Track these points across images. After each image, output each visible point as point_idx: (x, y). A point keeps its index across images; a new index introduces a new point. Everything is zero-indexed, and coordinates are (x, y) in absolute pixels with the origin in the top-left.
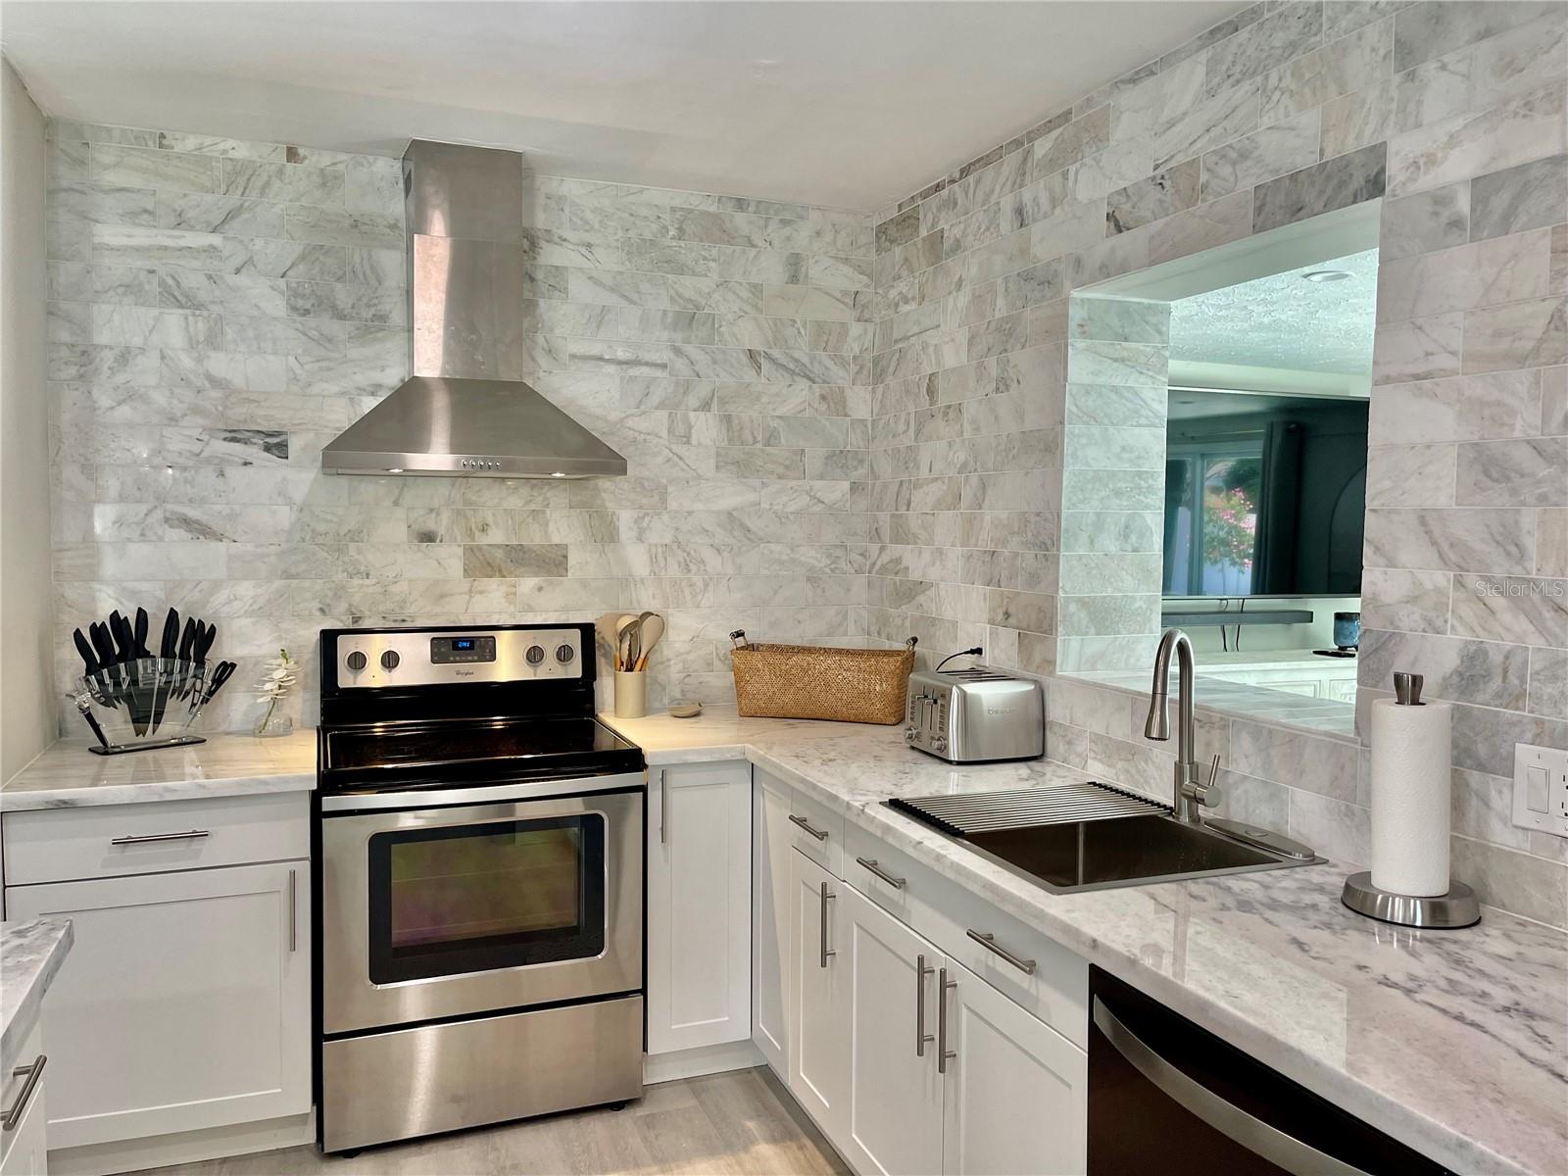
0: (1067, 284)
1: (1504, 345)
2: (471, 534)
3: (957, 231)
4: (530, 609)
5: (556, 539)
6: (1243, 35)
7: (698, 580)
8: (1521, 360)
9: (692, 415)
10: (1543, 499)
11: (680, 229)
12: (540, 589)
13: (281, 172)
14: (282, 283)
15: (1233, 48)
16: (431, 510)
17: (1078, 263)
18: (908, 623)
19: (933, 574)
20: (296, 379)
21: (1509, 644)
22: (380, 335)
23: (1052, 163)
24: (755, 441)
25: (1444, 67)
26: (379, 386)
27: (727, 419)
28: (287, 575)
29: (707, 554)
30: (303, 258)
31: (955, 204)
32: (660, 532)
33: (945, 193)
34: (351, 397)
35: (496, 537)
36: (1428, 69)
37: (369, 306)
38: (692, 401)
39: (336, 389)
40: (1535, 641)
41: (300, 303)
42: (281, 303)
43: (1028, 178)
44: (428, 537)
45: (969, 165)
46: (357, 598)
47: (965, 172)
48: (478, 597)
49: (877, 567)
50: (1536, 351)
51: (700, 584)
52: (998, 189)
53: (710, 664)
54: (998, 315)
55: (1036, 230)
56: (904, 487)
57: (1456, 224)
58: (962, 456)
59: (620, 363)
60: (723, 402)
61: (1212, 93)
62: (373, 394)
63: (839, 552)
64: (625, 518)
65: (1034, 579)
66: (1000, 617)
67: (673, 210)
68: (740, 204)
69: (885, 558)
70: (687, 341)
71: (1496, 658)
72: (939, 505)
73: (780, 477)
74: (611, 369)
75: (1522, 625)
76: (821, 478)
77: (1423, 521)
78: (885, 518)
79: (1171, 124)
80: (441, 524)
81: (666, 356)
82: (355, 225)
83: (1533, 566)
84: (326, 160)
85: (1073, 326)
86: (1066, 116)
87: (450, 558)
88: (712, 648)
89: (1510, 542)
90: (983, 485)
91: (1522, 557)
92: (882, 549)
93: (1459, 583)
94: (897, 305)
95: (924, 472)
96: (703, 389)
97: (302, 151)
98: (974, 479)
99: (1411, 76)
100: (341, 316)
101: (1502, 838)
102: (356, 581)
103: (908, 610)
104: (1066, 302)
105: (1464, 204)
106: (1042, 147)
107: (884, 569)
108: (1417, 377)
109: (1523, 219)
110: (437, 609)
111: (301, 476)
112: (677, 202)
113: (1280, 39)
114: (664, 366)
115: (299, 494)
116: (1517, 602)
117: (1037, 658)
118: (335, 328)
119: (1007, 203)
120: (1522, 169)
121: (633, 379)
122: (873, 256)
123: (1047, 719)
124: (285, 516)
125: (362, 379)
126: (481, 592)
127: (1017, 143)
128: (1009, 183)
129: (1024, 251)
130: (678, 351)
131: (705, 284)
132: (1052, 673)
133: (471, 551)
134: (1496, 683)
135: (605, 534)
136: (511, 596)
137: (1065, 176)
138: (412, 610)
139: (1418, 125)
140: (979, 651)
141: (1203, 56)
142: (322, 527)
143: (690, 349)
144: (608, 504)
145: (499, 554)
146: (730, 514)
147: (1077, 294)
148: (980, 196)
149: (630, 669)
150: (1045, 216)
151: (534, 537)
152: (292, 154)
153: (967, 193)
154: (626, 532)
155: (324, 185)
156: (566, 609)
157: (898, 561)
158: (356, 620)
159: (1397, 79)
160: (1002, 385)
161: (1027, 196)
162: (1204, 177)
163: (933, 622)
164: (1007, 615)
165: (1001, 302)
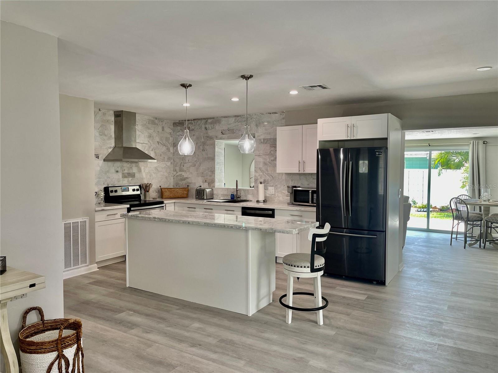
0: (215, 139)
1: (266, 153)
2: (123, 171)
3: (193, 128)
4: (130, 183)
5: (134, 172)
6: (239, 118)
7: (152, 178)
8: (268, 155)
9: (151, 152)
10: (270, 167)
11: (149, 122)
12: (132, 180)
13: (98, 112)
14: (98, 130)
15: (237, 119)
16: (118, 167)
17: (217, 137)
18: (184, 184)
19: (190, 176)
20: (100, 146)
21: (267, 179)
22: (111, 139)
23: (211, 123)
24: (159, 156)
25: (260, 128)
26: (111, 147)
27: (155, 152)
28: (99, 178)
29: (153, 174)
30: (101, 126)
31: (192, 124)
32: (147, 171)
33: (190, 121)
34: (107, 149)
35: (126, 171)
36: (259, 128)
37: (109, 134)
38: (151, 149)
39: (105, 148)
40: (269, 178)
41: (100, 134)
42: (98, 134)
43: (207, 124)
44: (117, 172)
45: (195, 119)
46: (108, 182)
47: (194, 120)
48: (124, 181)
49: (176, 176)
50: (269, 154)
51: (152, 179)
52: (201, 124)
53: (153, 192)
54: (202, 141)
55: (209, 131)
56: (182, 163)
57: (262, 142)
58: (195, 159)
59: (142, 143)
60: (154, 150)
61: (235, 122)
62: (110, 148)
63: (169, 173)
64: (142, 168)
65: (210, 176)
66: (204, 181)
67: (148, 119)
68: (156, 118)
69: (178, 174)
70: (150, 140)
71: (266, 180)
72: (191, 166)
73: (162, 161)
74: (141, 144)
75: (268, 177)
76: (167, 161)
77: (260, 169)
78: (177, 168)
79: (230, 124)
80: (119, 169)
81: (147, 142)
82: (108, 121)
83: (269, 172)
84: (104, 111)
85: (216, 145)
86: (214, 118)
87: (120, 175)
88: (154, 189)
89: (267, 170)
90: (200, 164)
91: (268, 171)
92: (177, 173)
93: (263, 174)
94: (179, 136)
95: (187, 161)
96: (152, 147)
97: (101, 110)
98: (198, 163)
99: (257, 128)
100: (106, 136)
101: (268, 195)
102: (108, 179)
103: (184, 182)
104: (215, 141)
105: (262, 141)
106: (209, 121)
107: (177, 176)
108: (259, 155)
109: (267, 143)
110: (119, 183)
111: (100, 162)
112: (148, 118)
113: (243, 120)
114: (147, 144)
115: (100, 165)
116: (268, 175)
117: (212, 186)
118: (105, 137)
119: (203, 126)
120: (267, 139)
121: (143, 146)
122: (173, 127)
123: (214, 193)
124: (98, 169)
125: (109, 146)
126: (124, 180)
127: (205, 119)
128: (203, 124)
129: (207, 133)
130: (149, 142)
131: (152, 131)
132: (214, 188)
133: (123, 174)
134: (266, 182)
135: (140, 171)
136: (128, 181)
137: (214, 125)
138: (115, 183)
139: (258, 133)
140: (201, 186)
141: (234, 118)
142: (103, 170)
143: (150, 141)
144: (140, 166)
145: (126, 174)
146: (156, 168)
147: (216, 140)
148: (197, 124)
149: (148, 192)
150: (210, 130)
151: (131, 171)
152: (100, 110)
153: (195, 123)
154: (143, 171)
155: (104, 115)
156: (135, 183)
157: (182, 174)
158: (108, 185)
159: (256, 128)
160: (203, 150)
161: (207, 126)
162: (235, 131)
163: (190, 183)
164: (206, 181)
165: (202, 139)
